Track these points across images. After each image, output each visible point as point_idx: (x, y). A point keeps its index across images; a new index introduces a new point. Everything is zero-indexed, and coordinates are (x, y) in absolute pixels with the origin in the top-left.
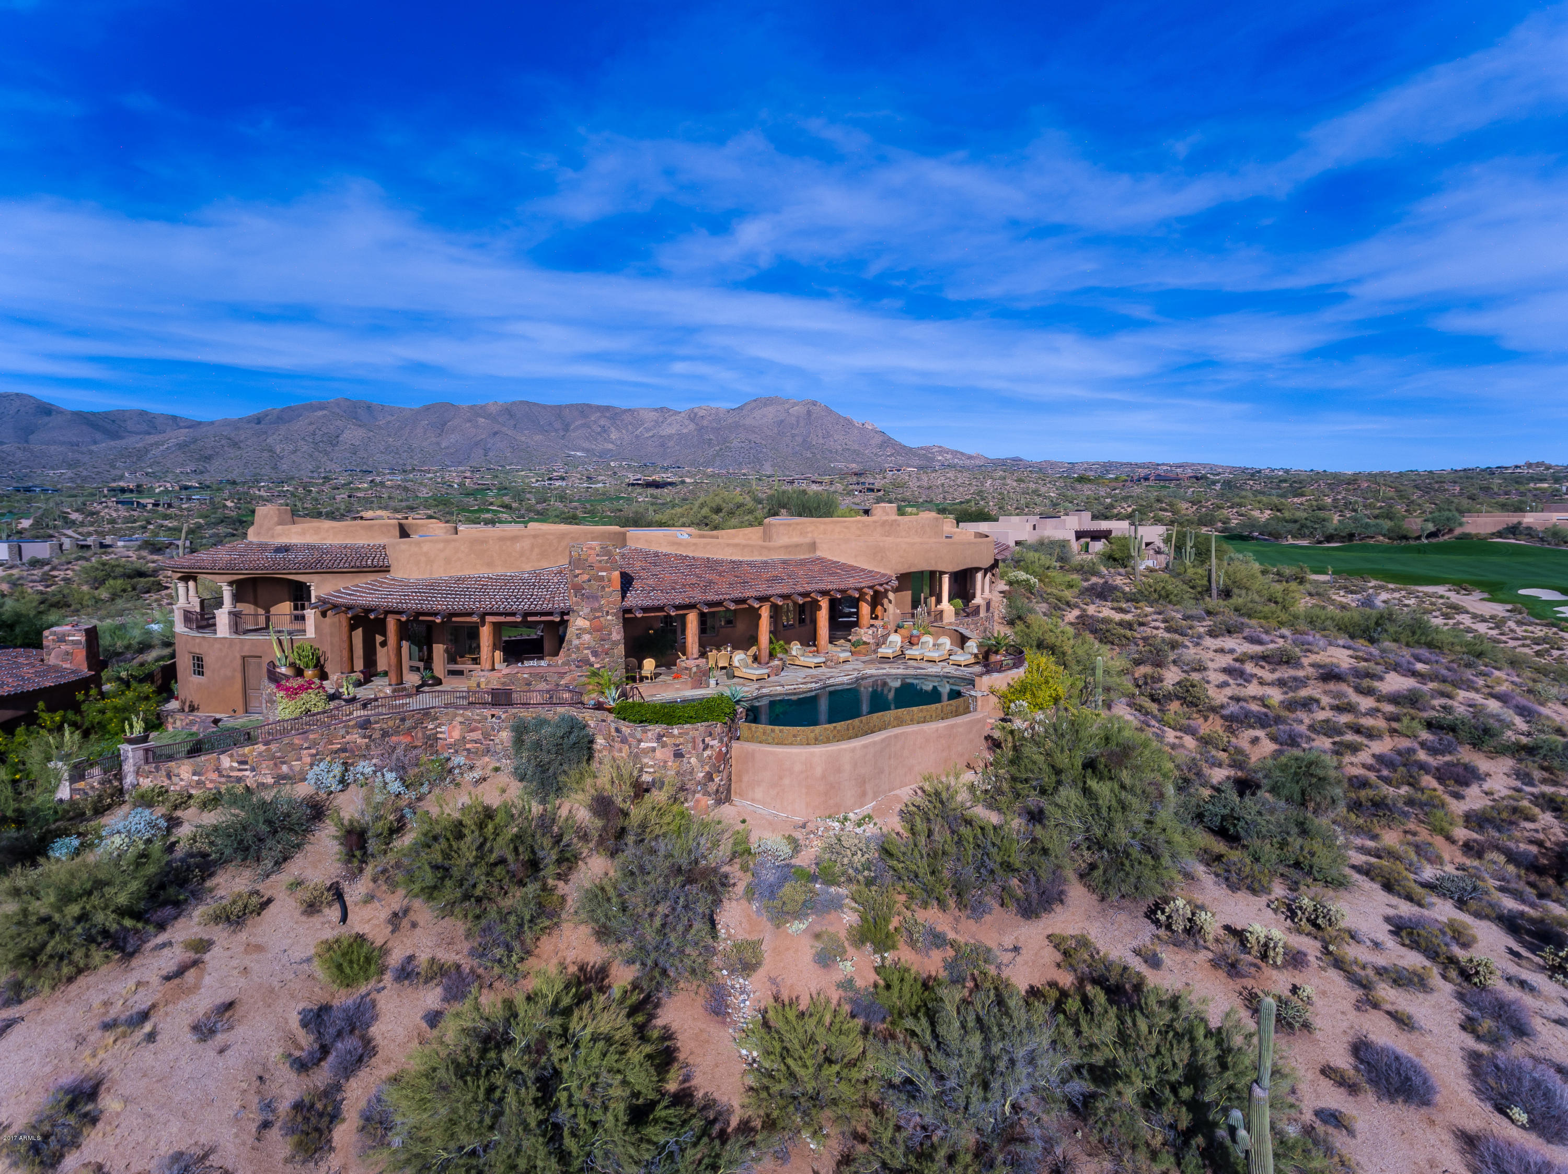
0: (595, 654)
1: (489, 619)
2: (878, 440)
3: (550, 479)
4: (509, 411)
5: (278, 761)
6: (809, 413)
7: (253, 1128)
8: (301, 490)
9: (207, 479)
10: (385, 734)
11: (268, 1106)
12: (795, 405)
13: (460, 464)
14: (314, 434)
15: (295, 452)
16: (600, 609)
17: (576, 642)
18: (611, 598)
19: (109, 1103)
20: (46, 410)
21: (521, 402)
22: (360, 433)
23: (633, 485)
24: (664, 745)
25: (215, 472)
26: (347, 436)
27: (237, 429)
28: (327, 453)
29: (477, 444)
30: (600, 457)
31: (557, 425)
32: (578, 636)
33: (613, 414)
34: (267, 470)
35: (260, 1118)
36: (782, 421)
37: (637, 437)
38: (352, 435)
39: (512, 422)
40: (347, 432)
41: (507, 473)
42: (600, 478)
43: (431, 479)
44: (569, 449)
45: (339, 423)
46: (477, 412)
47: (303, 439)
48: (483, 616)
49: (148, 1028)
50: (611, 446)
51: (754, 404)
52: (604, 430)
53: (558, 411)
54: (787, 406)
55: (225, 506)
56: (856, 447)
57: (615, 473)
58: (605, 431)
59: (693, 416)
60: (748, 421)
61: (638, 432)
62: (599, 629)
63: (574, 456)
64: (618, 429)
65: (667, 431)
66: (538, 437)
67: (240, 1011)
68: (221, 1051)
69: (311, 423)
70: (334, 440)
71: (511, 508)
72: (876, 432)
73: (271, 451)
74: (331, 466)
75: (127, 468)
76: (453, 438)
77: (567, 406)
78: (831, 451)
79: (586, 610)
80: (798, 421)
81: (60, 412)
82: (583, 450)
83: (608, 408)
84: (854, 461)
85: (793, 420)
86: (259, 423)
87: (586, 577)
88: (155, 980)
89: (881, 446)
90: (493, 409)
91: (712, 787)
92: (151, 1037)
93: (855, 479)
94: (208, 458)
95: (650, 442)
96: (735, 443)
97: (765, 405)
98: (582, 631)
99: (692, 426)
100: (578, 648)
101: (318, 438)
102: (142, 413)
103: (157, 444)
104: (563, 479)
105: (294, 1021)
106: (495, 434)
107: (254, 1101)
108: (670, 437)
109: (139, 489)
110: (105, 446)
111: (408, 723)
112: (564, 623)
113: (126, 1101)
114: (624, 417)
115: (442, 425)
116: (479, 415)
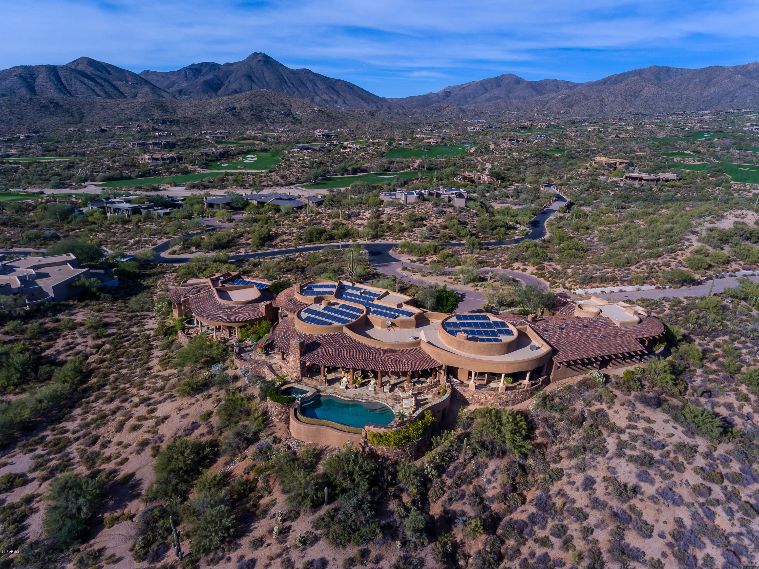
14: (627, 91)
15: (614, 101)
18: (298, 355)
22: (653, 89)
28: (630, 102)
29: (728, 94)
35: (173, 435)
38: (649, 90)
40: (646, 89)
45: (643, 83)
46: (738, 70)
47: (621, 94)
49: (179, 412)
62: (295, 362)
67: (188, 416)
68: (180, 422)
69: (628, 84)
70: (637, 94)
73: (602, 101)
76: (713, 90)
87: (293, 349)
92: (178, 414)
94: (572, 106)
101: (629, 93)
102: (555, 81)
107: (175, 432)
110: (535, 98)
115: (709, 82)
116: (739, 73)
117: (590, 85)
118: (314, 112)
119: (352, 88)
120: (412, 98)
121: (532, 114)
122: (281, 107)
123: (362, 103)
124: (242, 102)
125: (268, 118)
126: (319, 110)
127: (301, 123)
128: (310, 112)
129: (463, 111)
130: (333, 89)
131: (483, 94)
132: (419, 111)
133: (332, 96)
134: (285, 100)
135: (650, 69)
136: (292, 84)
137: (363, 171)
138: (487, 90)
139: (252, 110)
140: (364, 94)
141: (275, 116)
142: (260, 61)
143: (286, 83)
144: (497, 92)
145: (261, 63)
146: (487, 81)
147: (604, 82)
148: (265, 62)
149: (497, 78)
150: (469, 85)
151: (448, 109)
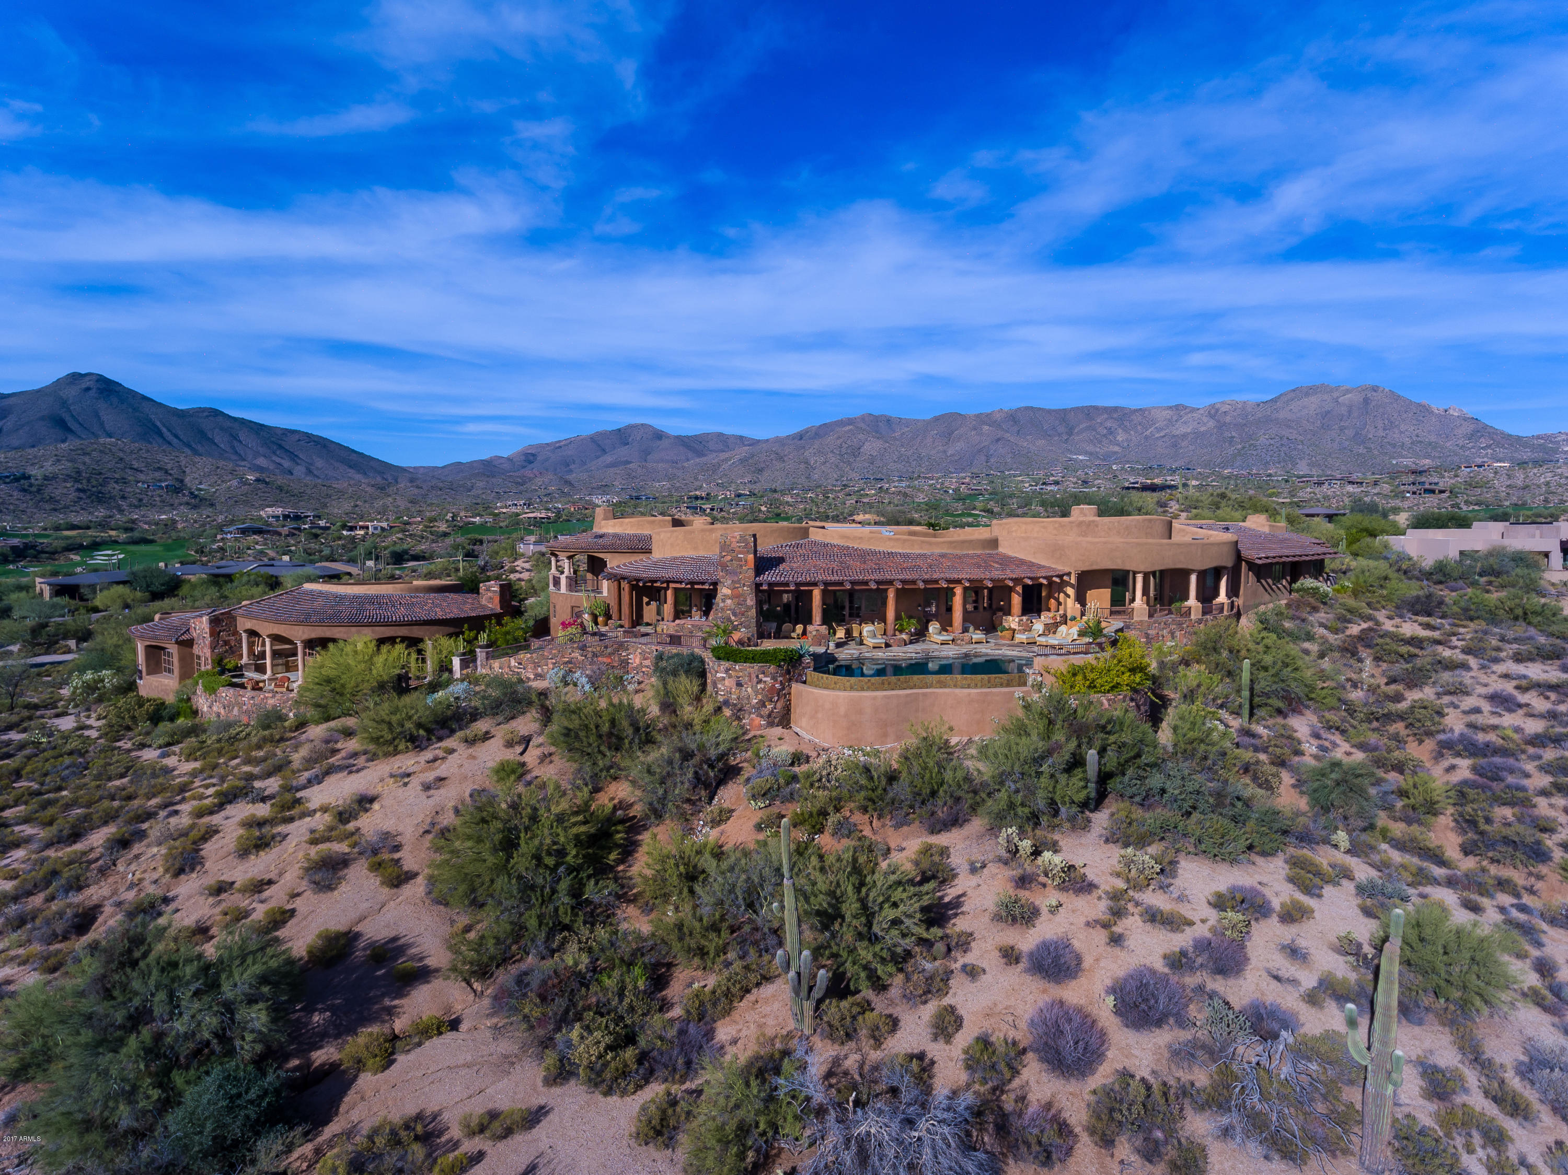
0: (735, 614)
1: (672, 585)
2: (1468, 428)
3: (1044, 484)
4: (1015, 419)
5: (537, 665)
6: (1366, 401)
7: (421, 831)
8: (821, 497)
9: (757, 488)
10: (595, 655)
11: (433, 824)
12: (1348, 391)
13: (963, 470)
14: (841, 447)
15: (825, 463)
16: (739, 582)
17: (721, 605)
18: (748, 572)
19: (376, 806)
20: (659, 435)
21: (1027, 408)
22: (878, 444)
23: (1128, 488)
24: (730, 677)
25: (765, 481)
26: (867, 447)
27: (784, 445)
28: (849, 464)
29: (980, 451)
30: (1104, 460)
31: (1061, 429)
32: (723, 601)
33: (1120, 415)
34: (803, 480)
35: (427, 828)
36: (1328, 412)
37: (1146, 438)
38: (871, 447)
39: (1016, 428)
40: (867, 444)
41: (1004, 478)
42: (1096, 482)
43: (931, 485)
44: (1071, 453)
45: (861, 436)
46: (983, 419)
47: (832, 453)
48: (668, 582)
49: (406, 780)
50: (1116, 449)
51: (1293, 395)
52: (1111, 431)
53: (1063, 415)
54: (1335, 395)
55: (760, 510)
56: (1433, 438)
57: (1115, 477)
58: (1111, 433)
59: (1213, 412)
60: (1282, 415)
61: (1148, 433)
62: (738, 596)
63: (1075, 460)
64: (1126, 430)
65: (1181, 429)
66: (1041, 442)
67: (447, 782)
68: (428, 797)
69: (839, 438)
70: (856, 452)
71: (992, 512)
72: (1465, 419)
73: (806, 463)
74: (853, 475)
75: (705, 480)
76: (960, 446)
77: (1076, 410)
78: (1394, 446)
79: (729, 582)
80: (1350, 412)
81: (668, 436)
82: (1086, 453)
83: (1116, 409)
84: (1428, 456)
85: (1344, 410)
86: (801, 439)
87: (729, 558)
88: (423, 762)
89: (1471, 437)
90: (998, 417)
91: (765, 712)
92: (406, 784)
93: (1411, 478)
94: (760, 471)
95: (1160, 443)
96: (1262, 440)
97: (1307, 394)
98: (726, 597)
99: (1212, 424)
100: (722, 609)
101: (844, 450)
102: (720, 435)
103: (726, 460)
104: (1057, 483)
105: (467, 794)
106: (998, 440)
107: (429, 820)
108: (1185, 436)
109: (708, 498)
110: (694, 462)
111: (609, 650)
112: (715, 591)
113: (382, 807)
114: (1133, 417)
115: (950, 435)
116: (985, 423)
117: (780, 441)
118: (246, 483)
119: (325, 446)
120: (458, 466)
121: (697, 483)
122: (158, 475)
123: (352, 473)
124: (47, 464)
125: (123, 498)
126: (258, 480)
127: (212, 505)
128: (235, 483)
129: (568, 483)
130: (281, 447)
131: (598, 457)
132: (480, 484)
133: (278, 460)
134: (167, 461)
135: (863, 418)
136: (176, 436)
137: (416, 558)
138: (604, 451)
139: (77, 481)
140: (354, 457)
141: (144, 492)
142: (88, 389)
143: (160, 434)
144: (622, 452)
145: (92, 393)
146: (604, 435)
147: (800, 436)
148: (101, 391)
149: (619, 430)
150: (570, 442)
151: (539, 481)
